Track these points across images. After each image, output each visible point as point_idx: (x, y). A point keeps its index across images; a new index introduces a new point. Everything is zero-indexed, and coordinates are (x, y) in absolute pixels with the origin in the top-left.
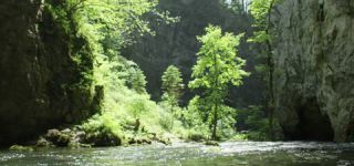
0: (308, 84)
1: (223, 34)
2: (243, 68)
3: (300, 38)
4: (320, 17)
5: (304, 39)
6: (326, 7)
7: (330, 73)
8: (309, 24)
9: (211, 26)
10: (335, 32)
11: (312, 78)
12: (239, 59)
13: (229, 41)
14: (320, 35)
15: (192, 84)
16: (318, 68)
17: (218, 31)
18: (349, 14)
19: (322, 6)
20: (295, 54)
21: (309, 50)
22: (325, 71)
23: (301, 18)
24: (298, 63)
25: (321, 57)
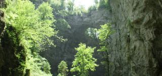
0: (124, 70)
1: (87, 47)
2: (95, 63)
3: (121, 49)
4: (129, 41)
5: (122, 50)
6: (131, 36)
7: (134, 65)
8: (124, 43)
9: (81, 43)
10: (135, 47)
11: (126, 67)
12: (94, 59)
13: (89, 51)
14: (129, 49)
15: (72, 70)
16: (128, 63)
17: (84, 46)
18: (140, 40)
19: (129, 36)
20: (118, 57)
21: (124, 54)
22: (131, 64)
23: (120, 40)
24: (120, 60)
25: (130, 58)
